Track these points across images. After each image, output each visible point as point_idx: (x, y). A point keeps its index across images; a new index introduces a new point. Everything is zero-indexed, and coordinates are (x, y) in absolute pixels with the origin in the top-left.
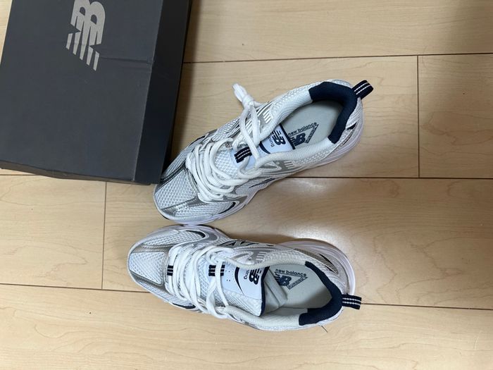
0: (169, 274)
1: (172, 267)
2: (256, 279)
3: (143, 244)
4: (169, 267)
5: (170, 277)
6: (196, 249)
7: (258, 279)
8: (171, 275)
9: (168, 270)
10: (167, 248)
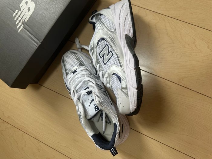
0: (73, 72)
1: (76, 72)
2: (97, 109)
3: (76, 53)
4: (76, 70)
5: (72, 73)
6: (89, 76)
7: (97, 110)
8: (74, 74)
9: (74, 71)
10: (81, 64)
